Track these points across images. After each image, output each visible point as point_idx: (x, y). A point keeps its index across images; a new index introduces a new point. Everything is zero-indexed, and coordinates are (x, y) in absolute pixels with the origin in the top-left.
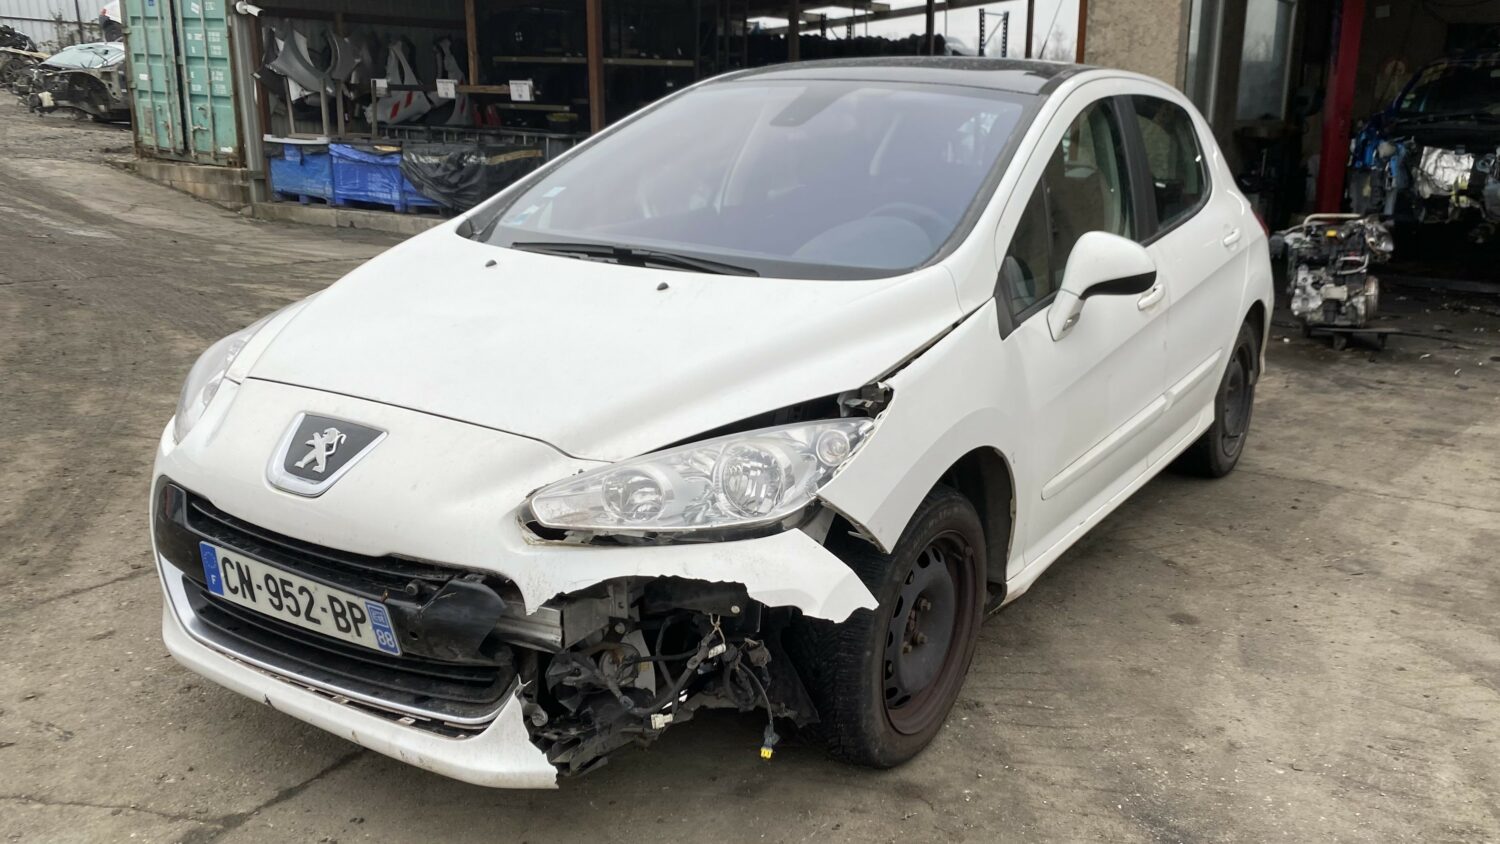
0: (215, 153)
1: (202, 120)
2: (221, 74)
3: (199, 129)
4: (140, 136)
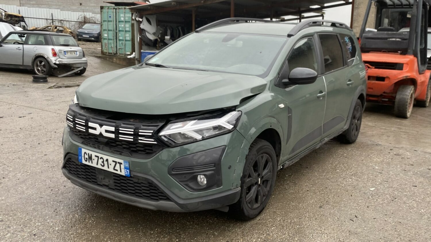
0: (125, 54)
2: (128, 35)
3: (121, 48)
4: (103, 50)
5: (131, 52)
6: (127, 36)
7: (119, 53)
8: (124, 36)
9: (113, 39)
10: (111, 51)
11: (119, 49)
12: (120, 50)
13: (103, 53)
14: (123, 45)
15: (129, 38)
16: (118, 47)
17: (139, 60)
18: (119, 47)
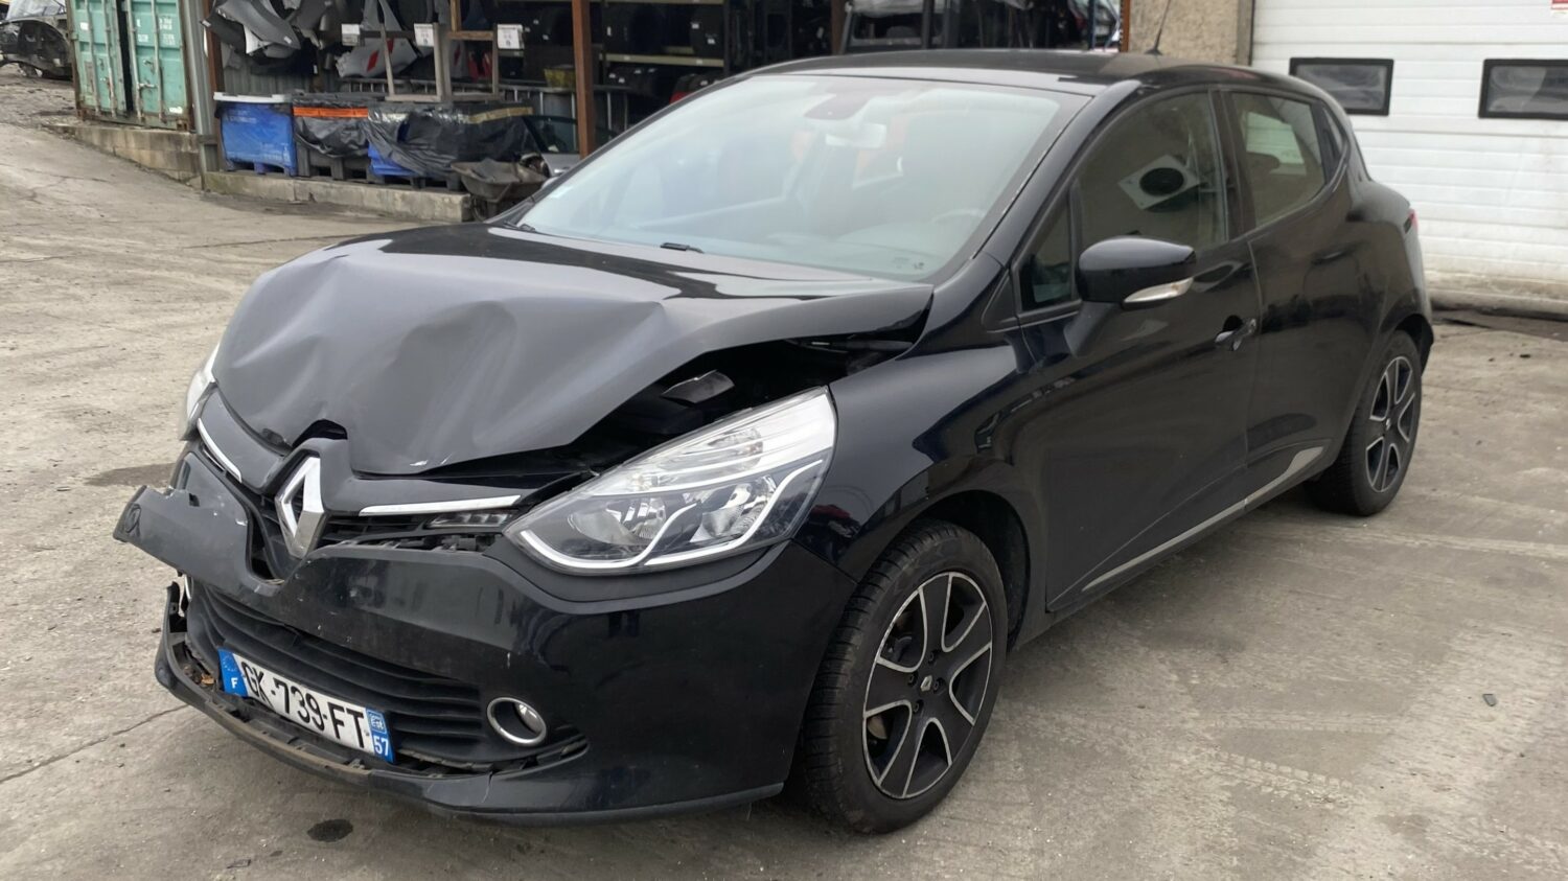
0: (163, 114)
1: (149, 76)
2: (170, 22)
3: (146, 86)
4: (81, 95)
5: (186, 104)
6: (165, 27)
7: (142, 112)
8: (154, 30)
9: (110, 45)
10: (107, 104)
11: (141, 89)
12: (145, 94)
13: (85, 112)
14: (153, 71)
15: (172, 37)
16: (137, 85)
17: (213, 142)
18: (140, 81)
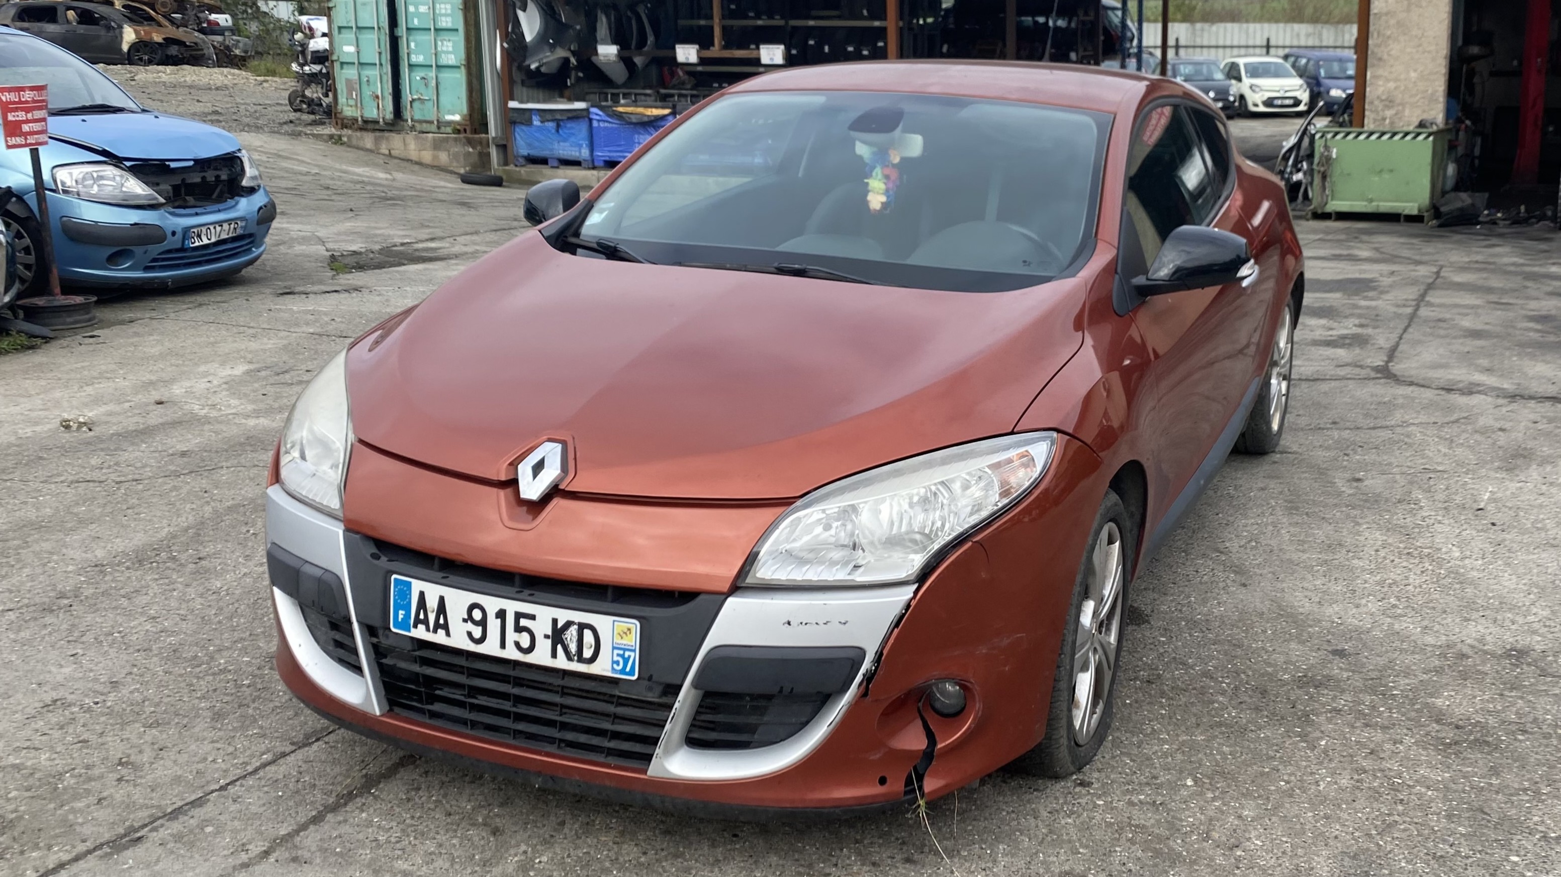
0: (438, 121)
1: (422, 89)
2: (450, 44)
3: (419, 99)
5: (465, 112)
7: (412, 120)
8: (433, 51)
9: (380, 64)
10: (372, 114)
11: (413, 101)
12: (415, 104)
14: (428, 85)
15: (453, 56)
16: (408, 97)
18: (410, 94)
